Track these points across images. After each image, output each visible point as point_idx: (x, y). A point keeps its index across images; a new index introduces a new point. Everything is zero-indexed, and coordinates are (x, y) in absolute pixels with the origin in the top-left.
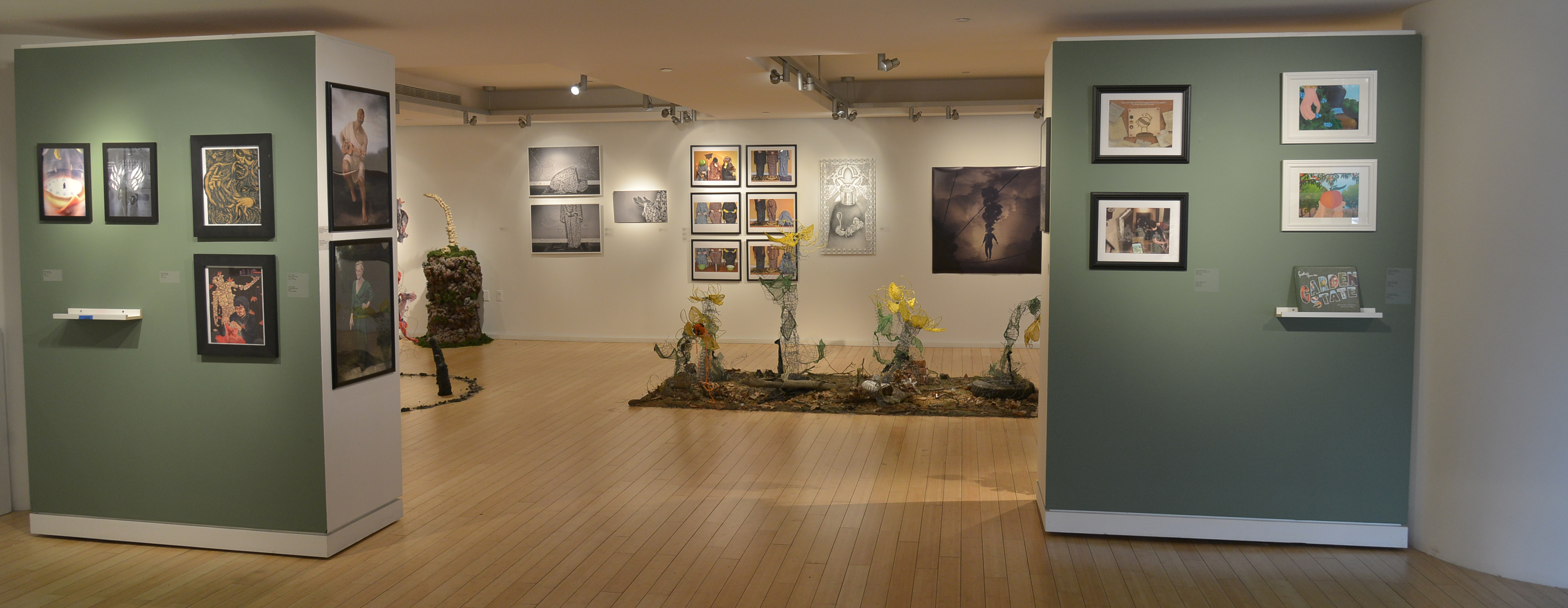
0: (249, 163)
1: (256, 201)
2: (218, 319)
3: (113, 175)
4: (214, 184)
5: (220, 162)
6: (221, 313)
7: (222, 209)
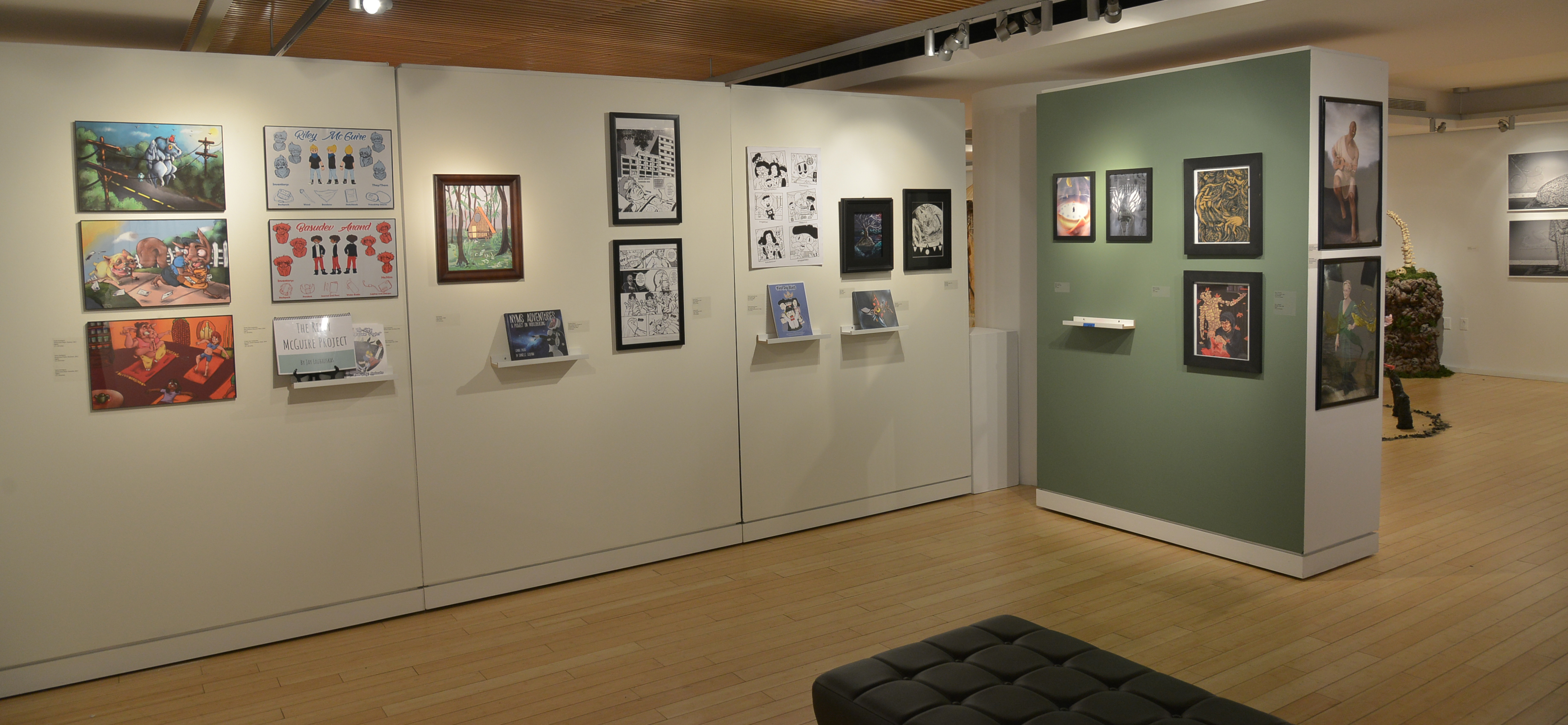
0: (1239, 183)
1: (1245, 219)
2: (1204, 333)
3: (1114, 199)
4: (1205, 204)
5: (1211, 183)
6: (1208, 326)
7: (1212, 227)
